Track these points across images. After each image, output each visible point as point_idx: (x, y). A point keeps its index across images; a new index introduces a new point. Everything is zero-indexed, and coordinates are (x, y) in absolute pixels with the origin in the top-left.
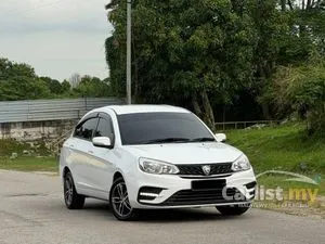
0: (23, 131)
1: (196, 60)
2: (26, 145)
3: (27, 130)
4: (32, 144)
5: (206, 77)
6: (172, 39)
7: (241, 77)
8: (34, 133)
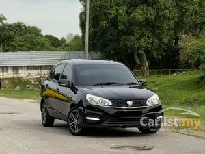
0: (27, 72)
1: (136, 29)
2: (29, 82)
3: (30, 72)
4: (33, 81)
5: (142, 40)
6: (120, 15)
7: (166, 41)
8: (35, 74)
